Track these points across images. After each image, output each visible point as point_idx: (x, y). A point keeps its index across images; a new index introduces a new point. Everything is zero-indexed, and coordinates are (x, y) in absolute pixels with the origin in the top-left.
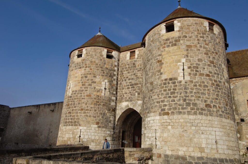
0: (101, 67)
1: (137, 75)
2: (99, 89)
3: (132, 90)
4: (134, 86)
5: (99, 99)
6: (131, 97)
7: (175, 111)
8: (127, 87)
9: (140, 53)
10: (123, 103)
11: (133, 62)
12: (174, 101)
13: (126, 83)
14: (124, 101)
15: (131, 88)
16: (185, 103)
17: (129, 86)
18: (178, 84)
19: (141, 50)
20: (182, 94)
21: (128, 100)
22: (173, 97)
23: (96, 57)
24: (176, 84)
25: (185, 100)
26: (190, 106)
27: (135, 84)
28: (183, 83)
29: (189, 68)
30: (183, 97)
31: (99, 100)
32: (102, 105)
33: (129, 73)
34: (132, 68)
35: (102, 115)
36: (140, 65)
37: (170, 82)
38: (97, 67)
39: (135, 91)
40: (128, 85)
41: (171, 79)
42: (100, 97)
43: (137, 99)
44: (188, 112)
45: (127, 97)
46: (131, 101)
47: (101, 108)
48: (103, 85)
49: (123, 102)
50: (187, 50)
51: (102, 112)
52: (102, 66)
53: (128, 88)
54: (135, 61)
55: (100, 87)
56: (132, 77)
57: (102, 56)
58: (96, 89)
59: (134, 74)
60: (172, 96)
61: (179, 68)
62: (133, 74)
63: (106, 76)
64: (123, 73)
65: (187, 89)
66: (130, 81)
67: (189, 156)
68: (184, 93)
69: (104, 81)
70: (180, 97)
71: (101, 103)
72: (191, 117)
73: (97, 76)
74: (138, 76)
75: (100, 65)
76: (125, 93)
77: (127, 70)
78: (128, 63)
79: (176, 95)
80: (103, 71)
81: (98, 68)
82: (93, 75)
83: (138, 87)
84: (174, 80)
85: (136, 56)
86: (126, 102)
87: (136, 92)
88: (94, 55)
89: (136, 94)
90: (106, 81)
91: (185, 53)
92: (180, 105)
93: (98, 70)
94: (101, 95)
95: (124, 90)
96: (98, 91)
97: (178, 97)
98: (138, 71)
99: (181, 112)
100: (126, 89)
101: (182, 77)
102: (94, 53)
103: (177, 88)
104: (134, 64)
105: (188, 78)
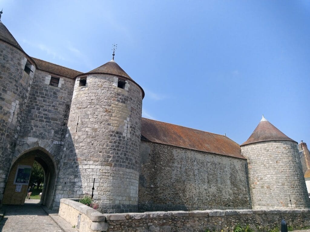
0: (15, 80)
1: (57, 108)
2: (7, 112)
3: (47, 124)
4: (51, 120)
5: (4, 125)
6: (43, 133)
7: (117, 163)
8: (39, 119)
9: (65, 83)
10: (29, 138)
11: (54, 90)
12: (118, 154)
13: (40, 113)
14: (32, 135)
15: (46, 122)
16: (125, 157)
17: (43, 119)
18: (122, 139)
19: (67, 81)
20: (124, 149)
21: (38, 135)
22: (118, 150)
23: (12, 63)
24: (121, 139)
25: (125, 155)
26: (128, 161)
27: (52, 118)
28: (126, 139)
29: (131, 127)
30: (124, 152)
31: (4, 127)
32: (6, 135)
33: (44, 101)
34: (51, 96)
35: (3, 151)
36: (63, 98)
37: (117, 135)
38: (10, 78)
39: (51, 127)
40: (42, 117)
41: (117, 133)
42: (6, 123)
43: (52, 138)
44: (126, 165)
45: (38, 132)
46: (43, 138)
47: (3, 139)
48: (13, 106)
49: (30, 136)
50: (131, 111)
51: (4, 146)
52: (17, 79)
53: (42, 121)
54: (58, 91)
55: (8, 108)
56: (50, 109)
57: (19, 64)
58: (3, 109)
59: (54, 106)
60: (116, 149)
61: (124, 125)
62: (52, 105)
63: (19, 95)
64: (35, 99)
65: (127, 146)
66: (46, 112)
67: (123, 205)
68: (126, 148)
69: (15, 101)
70: (122, 151)
71: (5, 132)
72: (128, 170)
73: (8, 92)
74: (58, 110)
75: (15, 76)
76: (35, 126)
77: (42, 97)
78: (46, 88)
79: (120, 148)
80: (17, 87)
81: (11, 80)
82: (2, 88)
83: (56, 123)
84: (120, 134)
85: (60, 85)
86: (34, 137)
87: (53, 129)
88: (10, 59)
89: (53, 132)
90: (17, 102)
91: (130, 113)
92: (121, 158)
93: (11, 82)
94: (8, 120)
95: (34, 121)
96: (5, 114)
97: (121, 151)
98: (60, 104)
99: (121, 165)
100: (37, 121)
101: (126, 133)
102: (10, 56)
103: (121, 142)
104: (55, 93)
105: (129, 136)
